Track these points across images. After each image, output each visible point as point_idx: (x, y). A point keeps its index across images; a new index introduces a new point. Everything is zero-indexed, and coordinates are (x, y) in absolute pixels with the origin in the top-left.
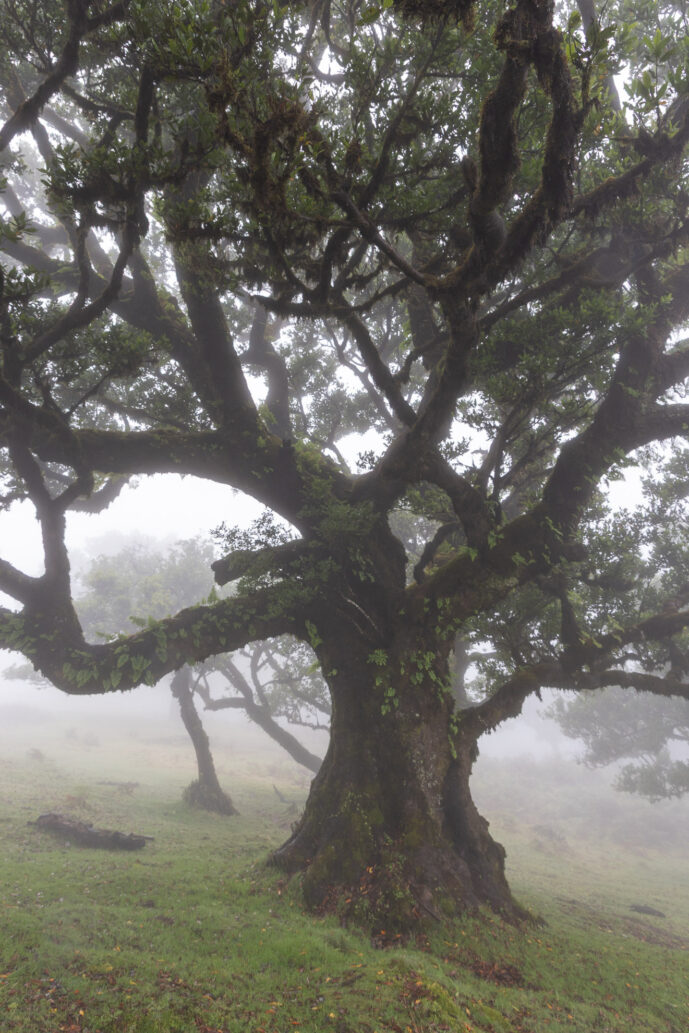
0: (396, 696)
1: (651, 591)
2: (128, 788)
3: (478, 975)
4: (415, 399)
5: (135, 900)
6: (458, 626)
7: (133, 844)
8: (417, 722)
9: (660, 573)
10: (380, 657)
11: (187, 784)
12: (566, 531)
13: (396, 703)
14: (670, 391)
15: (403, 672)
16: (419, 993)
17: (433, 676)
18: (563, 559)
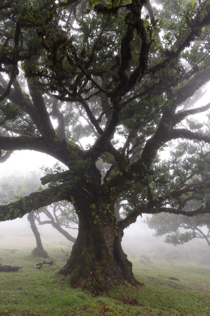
0: (98, 218)
1: (173, 183)
2: (13, 251)
3: (124, 303)
4: (103, 127)
5: (16, 288)
6: (117, 196)
7: (15, 269)
8: (105, 226)
9: (175, 179)
10: (93, 206)
11: (33, 249)
12: (148, 166)
13: (99, 220)
14: (177, 125)
15: (100, 210)
16: (106, 310)
17: (110, 211)
18: (147, 175)
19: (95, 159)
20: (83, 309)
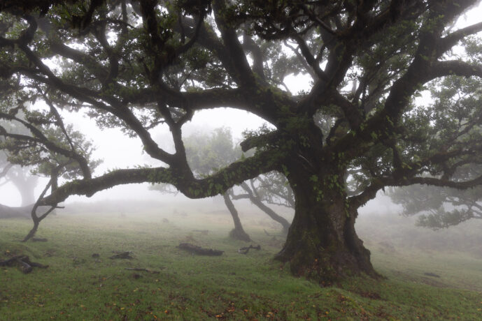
0: (323, 193)
1: (434, 141)
2: (205, 232)
3: (362, 296)
5: (228, 272)
6: (347, 164)
7: (218, 253)
8: (332, 203)
9: (438, 133)
10: (315, 178)
12: (395, 122)
13: (323, 196)
15: (325, 183)
16: (343, 300)
17: (338, 185)
18: (394, 133)
19: (312, 112)
20: (316, 297)
